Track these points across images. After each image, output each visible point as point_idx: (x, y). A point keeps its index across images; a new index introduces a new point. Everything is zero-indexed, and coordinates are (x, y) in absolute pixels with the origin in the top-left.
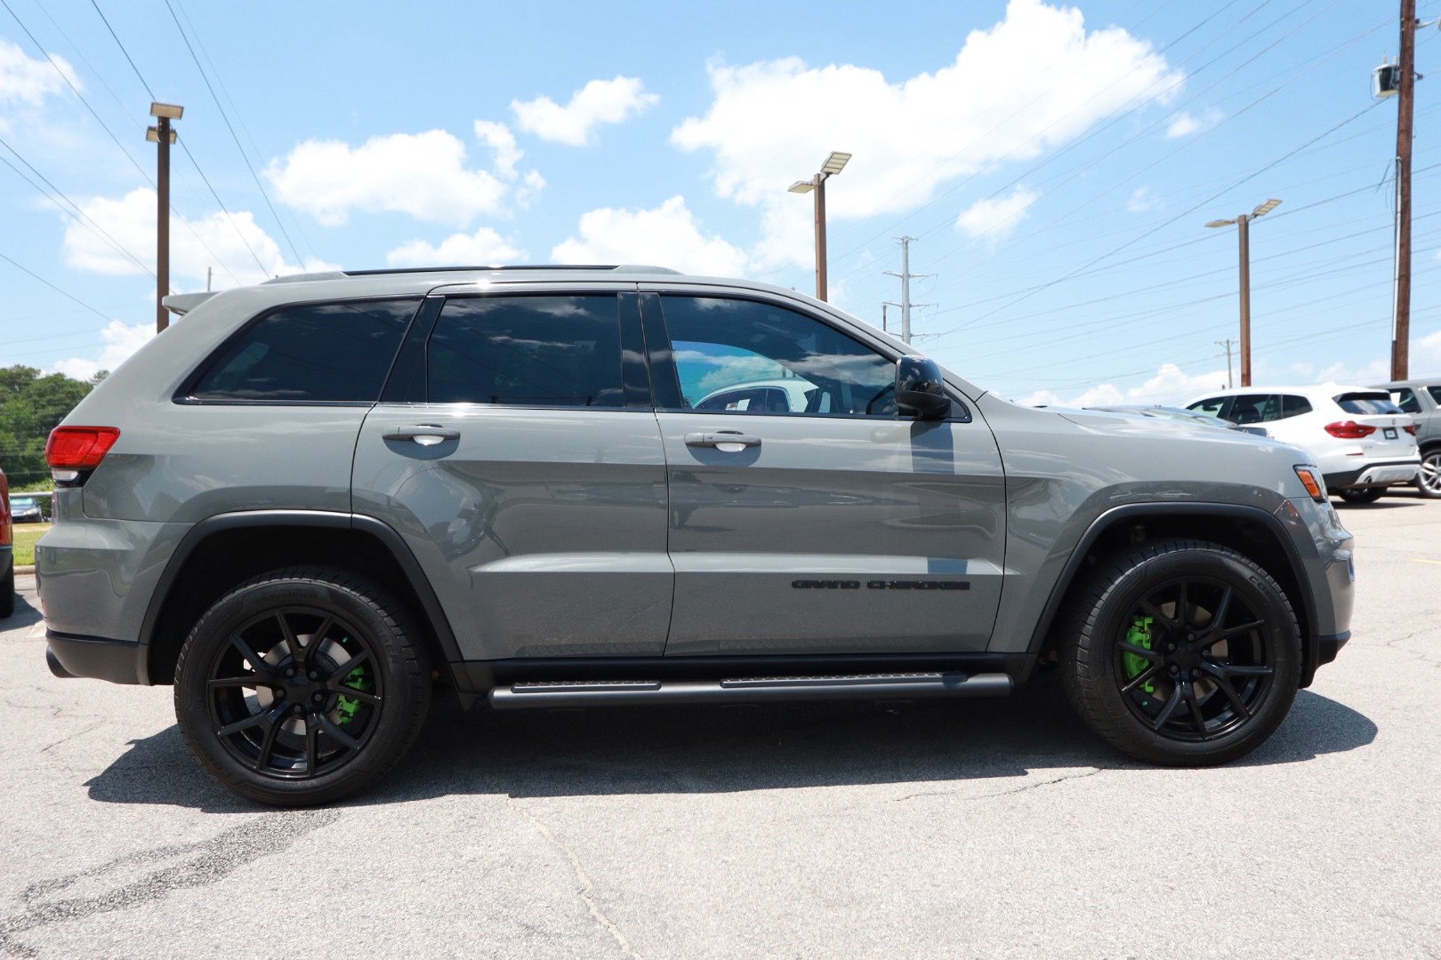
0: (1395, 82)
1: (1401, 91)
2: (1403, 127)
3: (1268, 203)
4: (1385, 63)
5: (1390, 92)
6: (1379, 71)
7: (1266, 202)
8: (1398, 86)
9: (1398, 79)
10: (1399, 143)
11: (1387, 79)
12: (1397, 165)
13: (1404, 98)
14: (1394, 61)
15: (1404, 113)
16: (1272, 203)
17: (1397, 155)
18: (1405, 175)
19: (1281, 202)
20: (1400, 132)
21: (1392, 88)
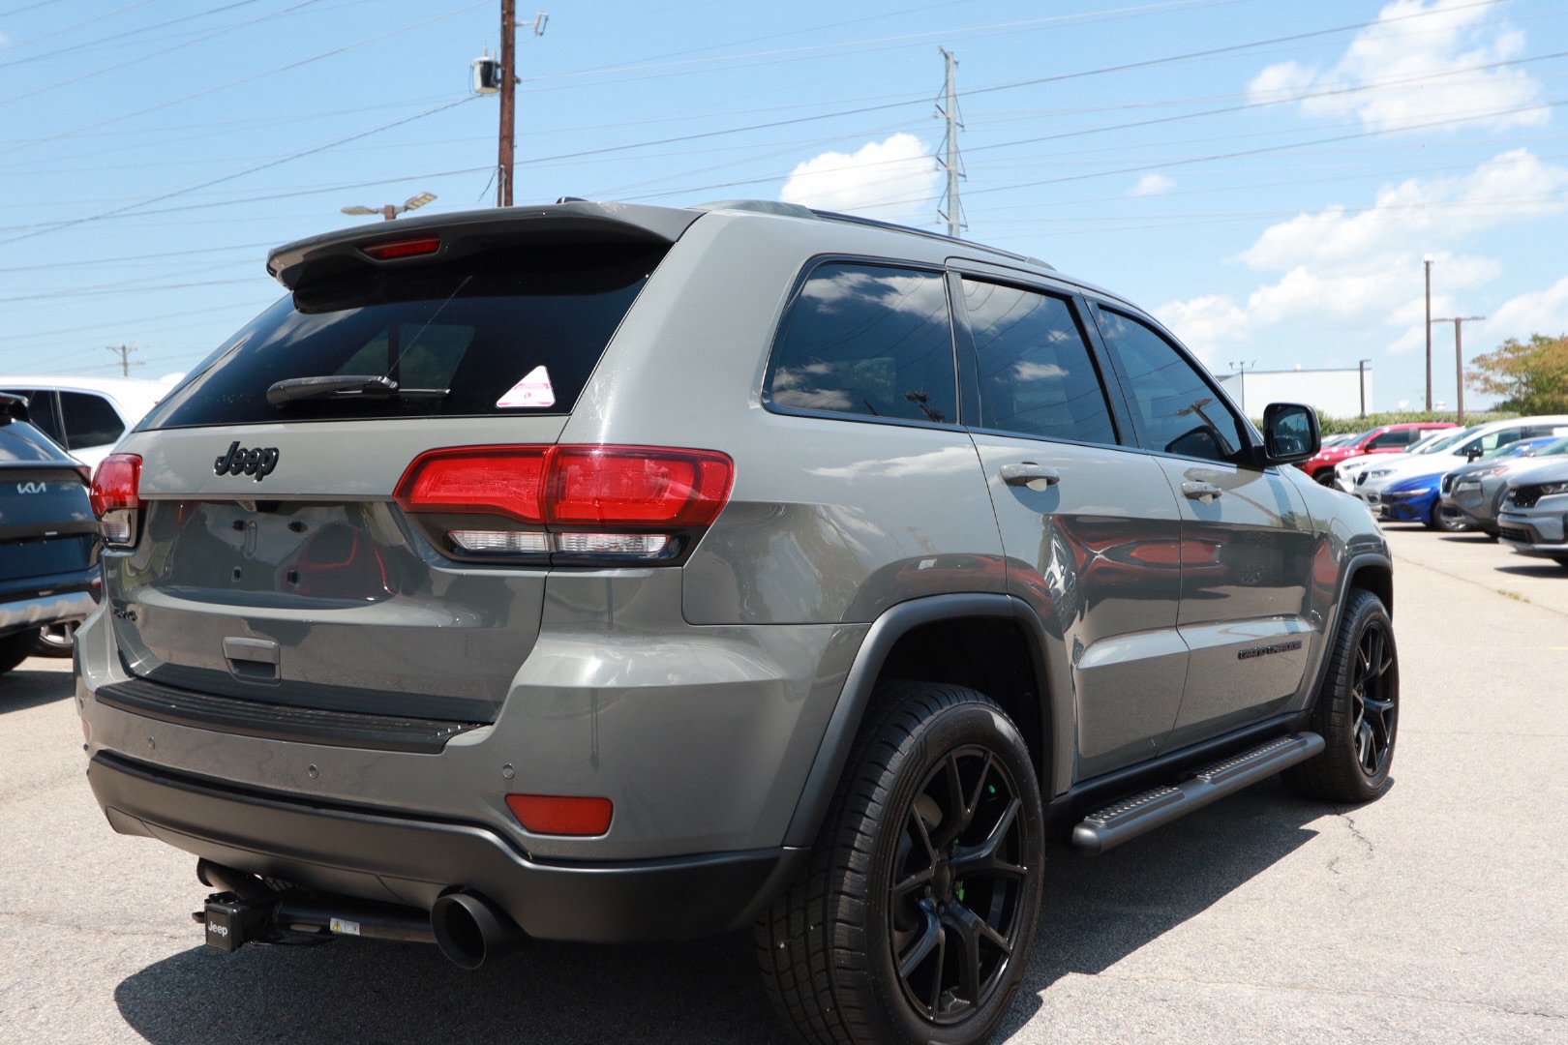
0: (497, 81)
1: (503, 90)
2: (506, 133)
3: (424, 197)
4: (486, 55)
5: (490, 90)
6: (481, 63)
7: (422, 195)
8: (499, 85)
9: (498, 76)
10: (501, 150)
11: (488, 72)
12: (500, 174)
13: (506, 101)
14: (495, 55)
15: (507, 117)
16: (428, 197)
17: (500, 163)
18: (508, 188)
19: (436, 197)
20: (502, 139)
21: (493, 86)
